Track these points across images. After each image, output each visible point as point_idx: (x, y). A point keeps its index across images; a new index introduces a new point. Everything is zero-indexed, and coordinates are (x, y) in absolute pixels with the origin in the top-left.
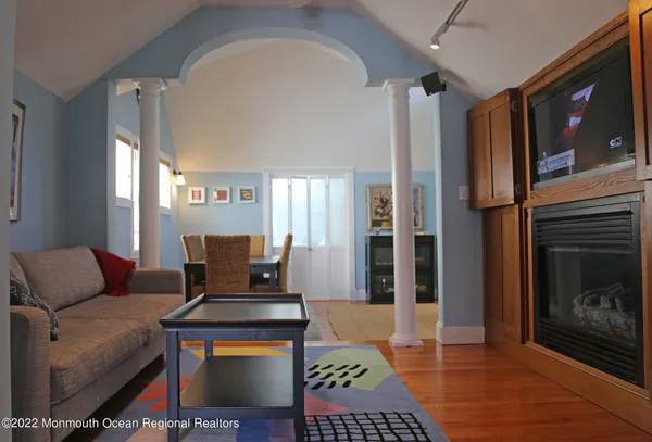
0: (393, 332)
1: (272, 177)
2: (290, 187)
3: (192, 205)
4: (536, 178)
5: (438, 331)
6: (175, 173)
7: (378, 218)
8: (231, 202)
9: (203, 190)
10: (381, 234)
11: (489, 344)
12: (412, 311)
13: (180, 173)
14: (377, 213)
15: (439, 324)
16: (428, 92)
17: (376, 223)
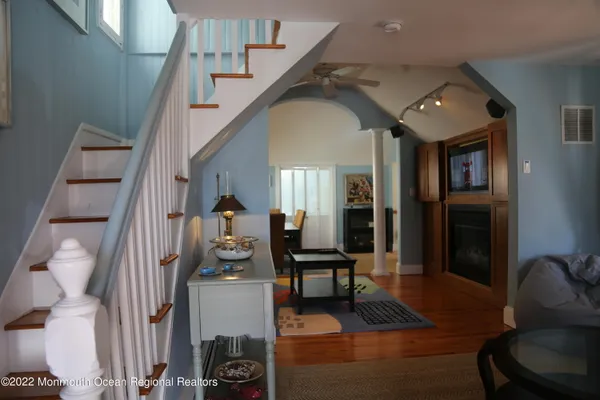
0: (373, 268)
1: (281, 169)
2: (293, 175)
4: (450, 189)
5: (398, 268)
7: (352, 196)
10: (355, 207)
11: (426, 274)
12: (384, 257)
14: (351, 193)
15: (398, 264)
16: (395, 136)
17: (350, 200)
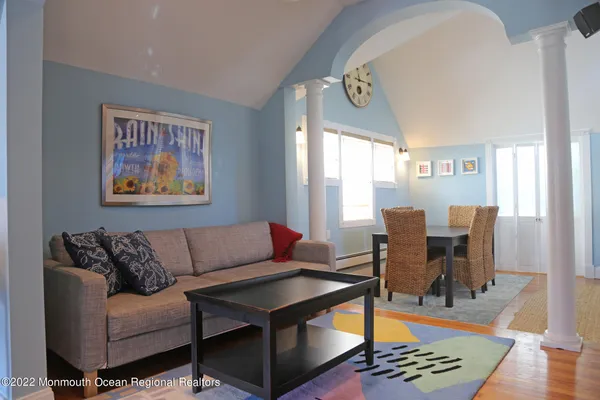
1: (495, 147)
2: (515, 156)
3: (420, 178)
6: (401, 150)
8: (455, 174)
9: (428, 163)
13: (406, 151)
